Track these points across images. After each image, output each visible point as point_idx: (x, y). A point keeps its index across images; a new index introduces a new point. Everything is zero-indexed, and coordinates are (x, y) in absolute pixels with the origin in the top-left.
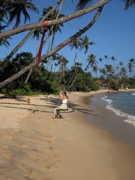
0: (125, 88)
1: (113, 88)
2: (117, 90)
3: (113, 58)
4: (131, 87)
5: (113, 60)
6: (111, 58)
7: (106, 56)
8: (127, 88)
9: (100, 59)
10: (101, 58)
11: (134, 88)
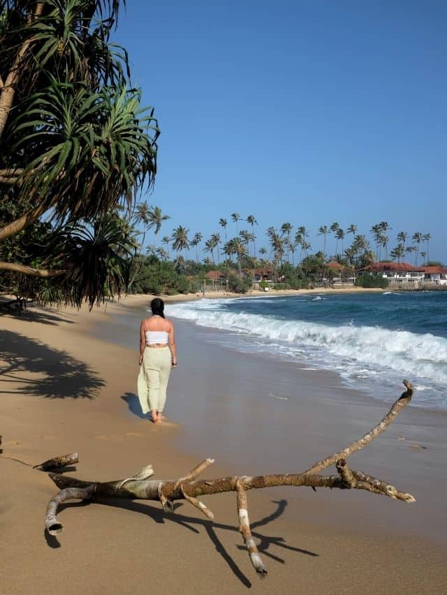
0: (263, 287)
1: (234, 288)
2: (243, 291)
3: (250, 219)
4: (279, 286)
5: (251, 223)
6: (247, 219)
7: (234, 215)
8: (267, 289)
9: (222, 220)
10: (224, 219)
11: (285, 288)
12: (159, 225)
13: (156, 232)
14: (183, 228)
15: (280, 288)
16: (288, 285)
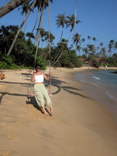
2: (97, 67)
5: (94, 41)
6: (93, 38)
7: (89, 37)
8: (106, 66)
9: (83, 39)
11: (112, 66)
12: (73, 25)
13: (71, 30)
14: (78, 34)
15: (110, 66)
16: (113, 65)
